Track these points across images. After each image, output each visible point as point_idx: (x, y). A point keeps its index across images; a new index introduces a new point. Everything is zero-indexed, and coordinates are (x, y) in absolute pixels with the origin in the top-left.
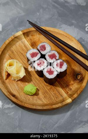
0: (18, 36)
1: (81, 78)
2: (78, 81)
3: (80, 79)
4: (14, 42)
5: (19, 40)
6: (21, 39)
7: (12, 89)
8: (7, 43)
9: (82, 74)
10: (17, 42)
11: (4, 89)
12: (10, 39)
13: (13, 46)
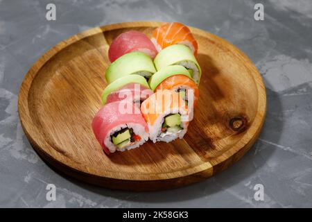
0: (89, 37)
1: (242, 126)
2: (235, 133)
3: (240, 127)
4: (78, 49)
5: (91, 47)
6: (99, 46)
7: (58, 140)
8: (60, 48)
9: (246, 119)
10: (87, 50)
11: (36, 135)
12: (70, 41)
13: (75, 56)
